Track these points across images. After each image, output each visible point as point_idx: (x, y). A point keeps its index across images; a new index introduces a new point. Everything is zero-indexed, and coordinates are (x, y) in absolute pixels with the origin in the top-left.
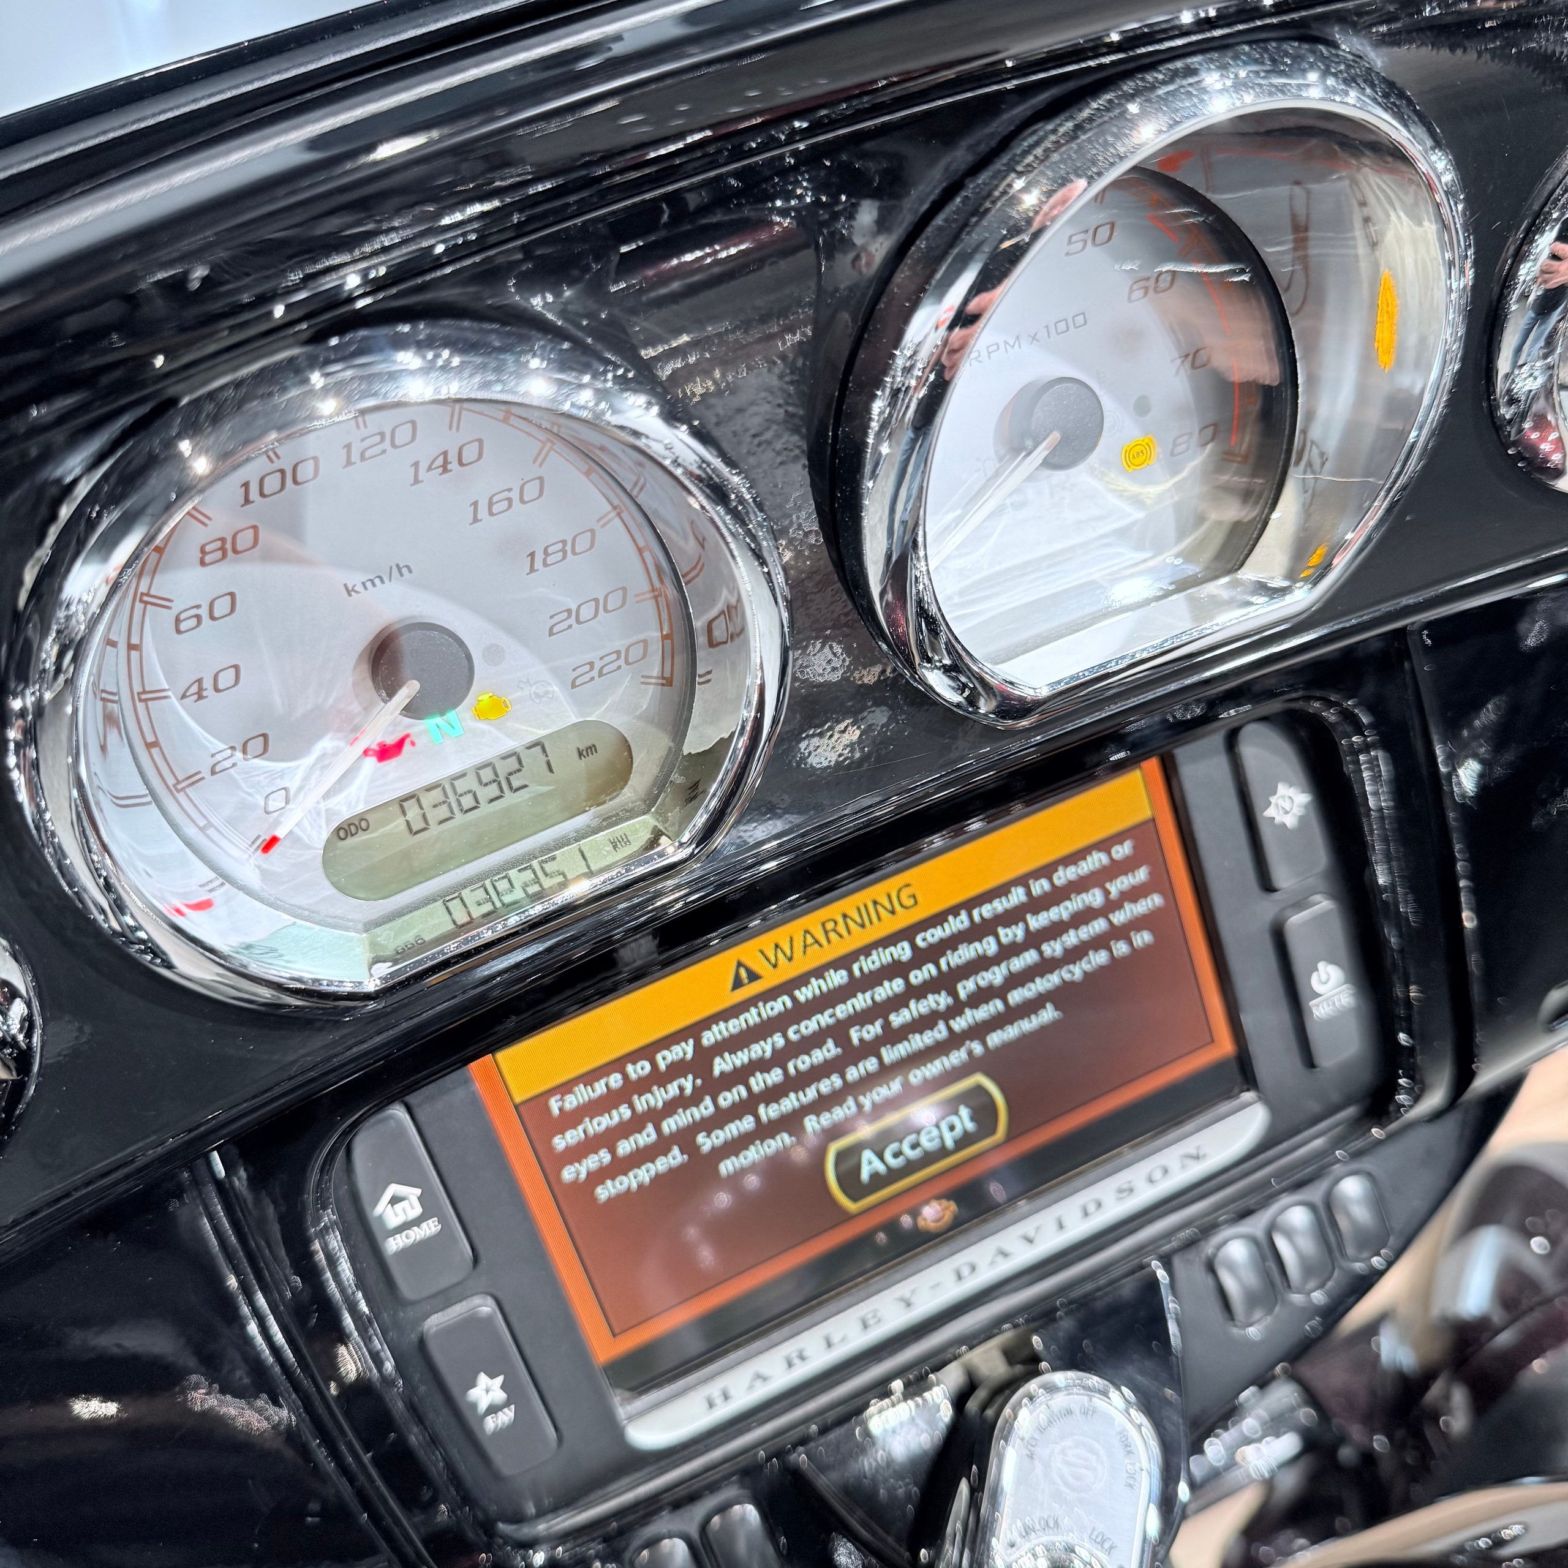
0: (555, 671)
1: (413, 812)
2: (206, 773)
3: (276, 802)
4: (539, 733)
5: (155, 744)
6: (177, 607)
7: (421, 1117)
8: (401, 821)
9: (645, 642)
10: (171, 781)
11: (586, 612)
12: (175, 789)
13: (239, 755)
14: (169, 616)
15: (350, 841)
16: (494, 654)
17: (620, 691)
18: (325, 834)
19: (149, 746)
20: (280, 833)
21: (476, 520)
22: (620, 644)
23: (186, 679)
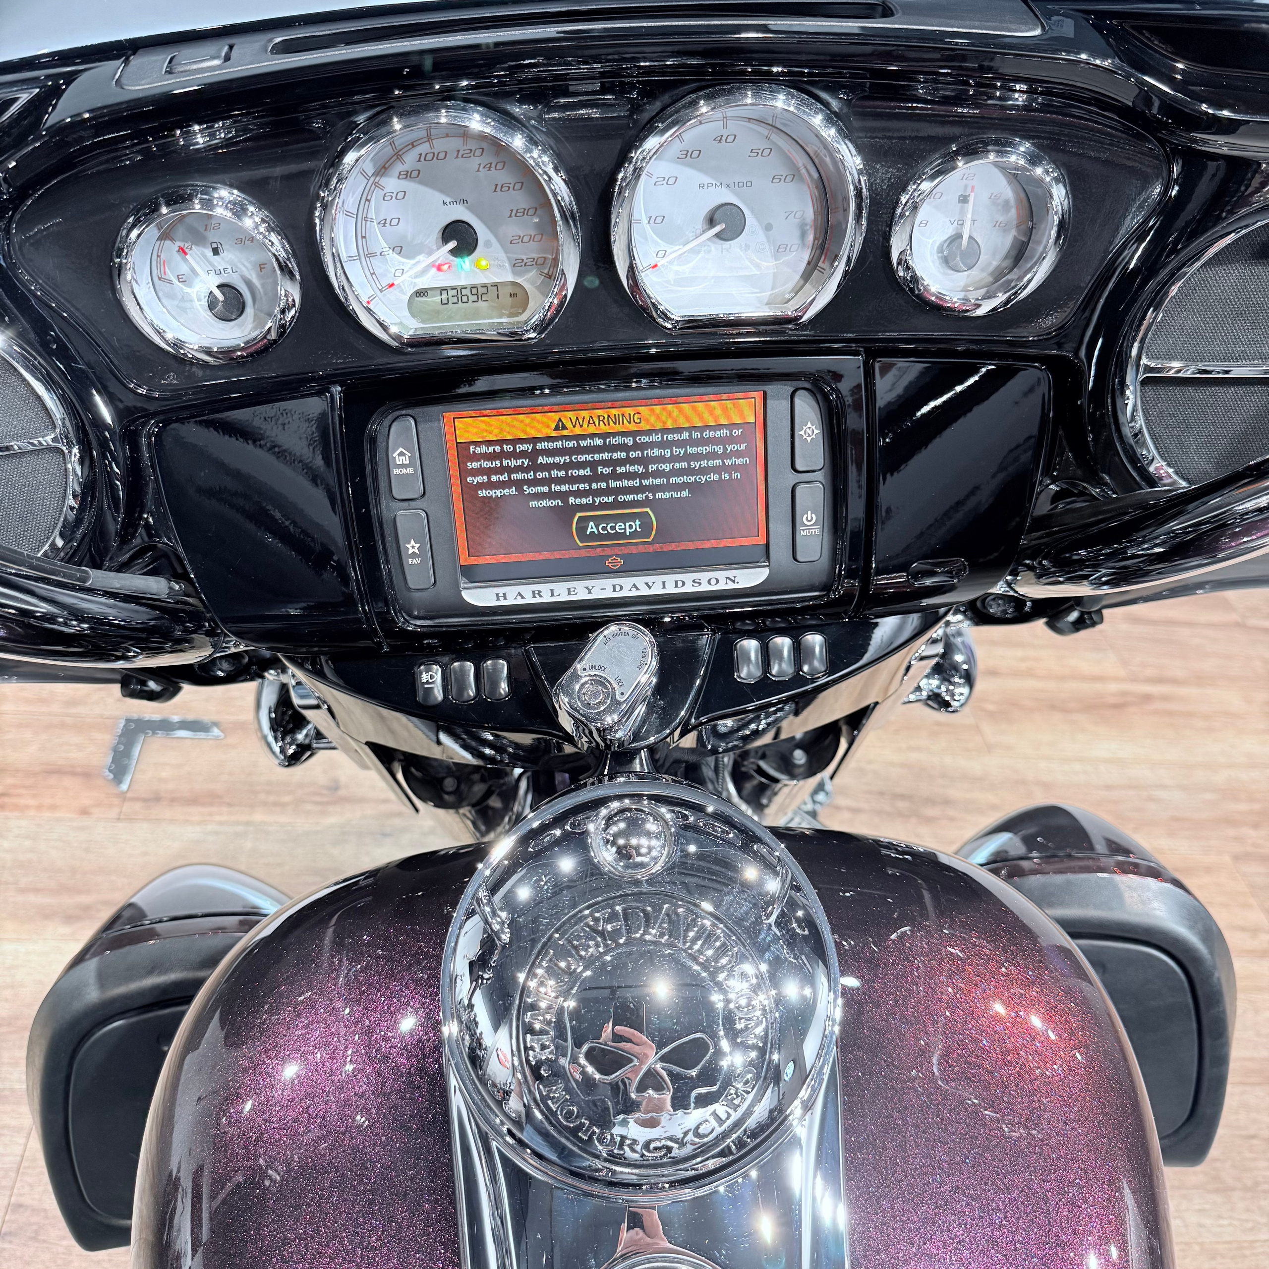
0: (509, 258)
1: (444, 296)
2: (378, 254)
3: (398, 274)
4: (496, 280)
5: (365, 237)
6: (386, 191)
7: (420, 428)
8: (439, 297)
9: (545, 258)
10: (366, 253)
11: (526, 239)
12: (366, 256)
13: (391, 251)
14: (382, 193)
15: (420, 299)
16: (488, 244)
17: (531, 274)
18: (411, 292)
19: (363, 237)
20: (396, 283)
21: (495, 191)
22: (535, 256)
23: (382, 217)
